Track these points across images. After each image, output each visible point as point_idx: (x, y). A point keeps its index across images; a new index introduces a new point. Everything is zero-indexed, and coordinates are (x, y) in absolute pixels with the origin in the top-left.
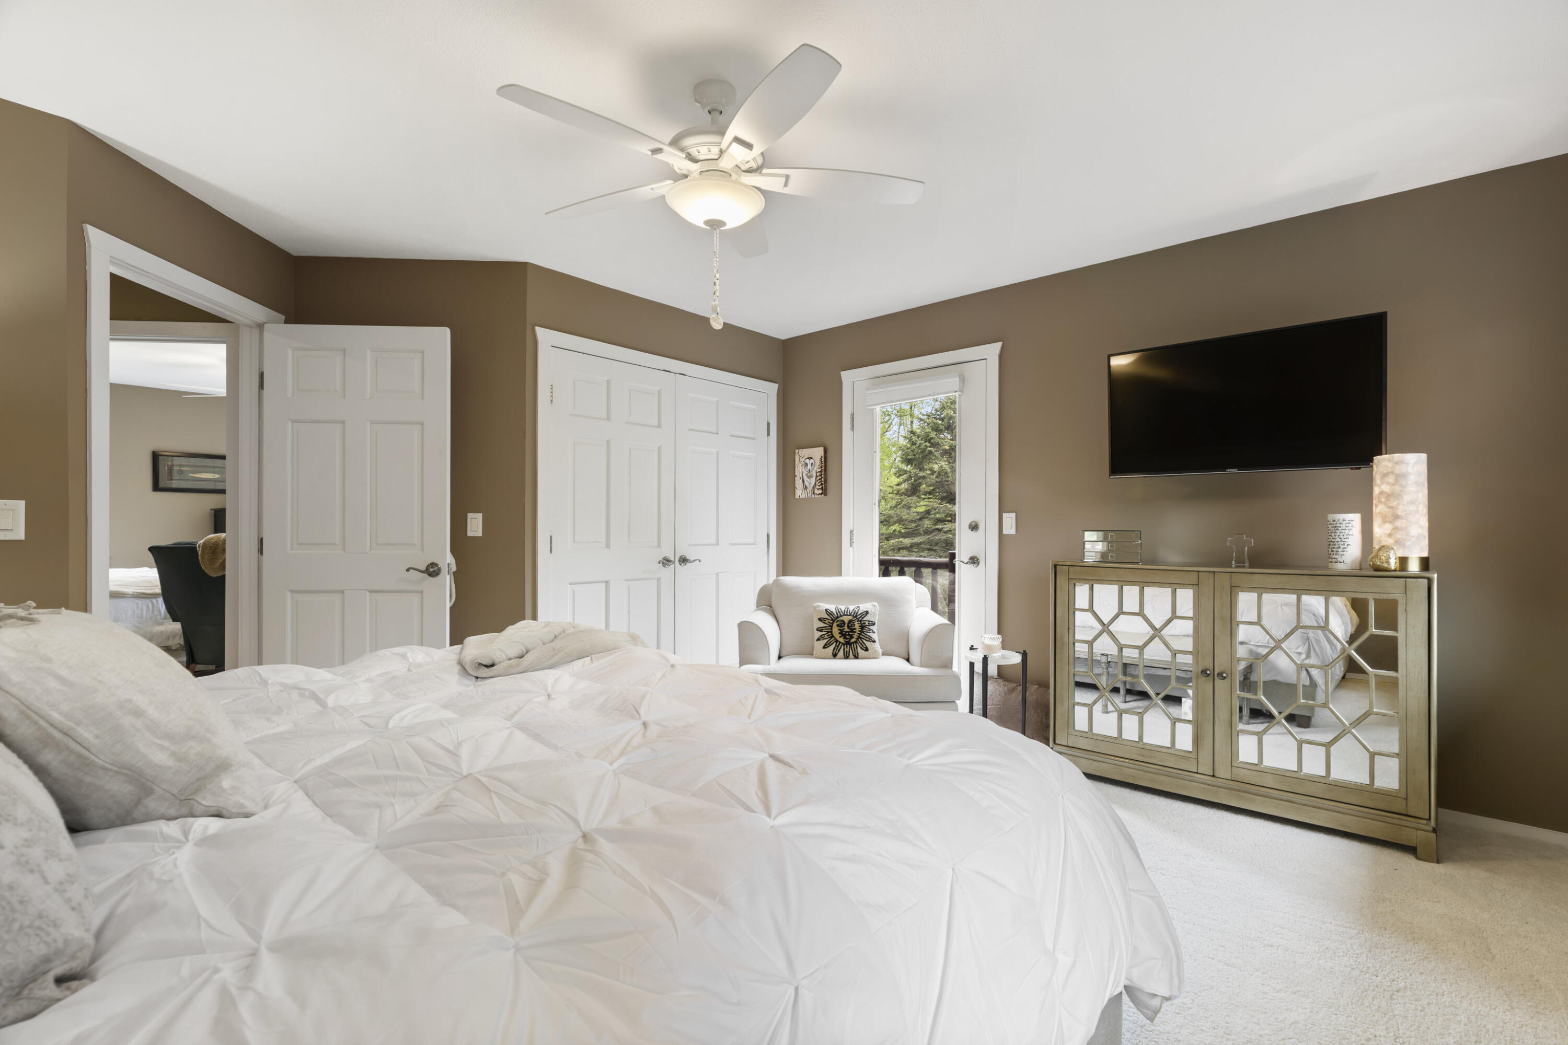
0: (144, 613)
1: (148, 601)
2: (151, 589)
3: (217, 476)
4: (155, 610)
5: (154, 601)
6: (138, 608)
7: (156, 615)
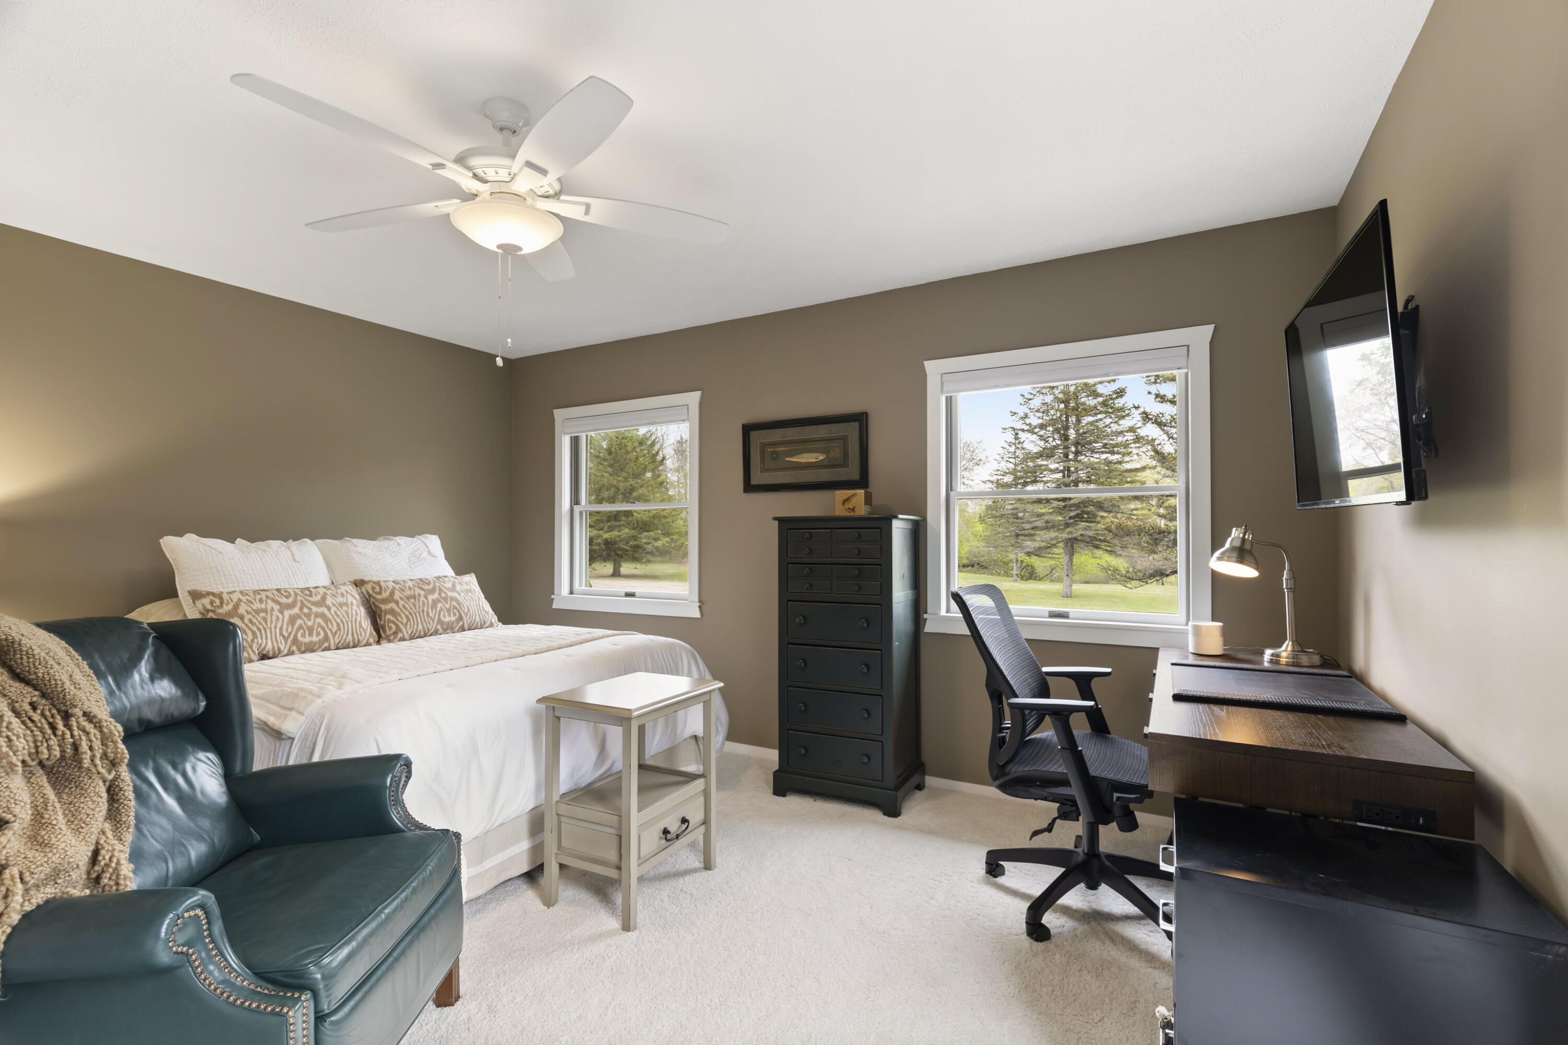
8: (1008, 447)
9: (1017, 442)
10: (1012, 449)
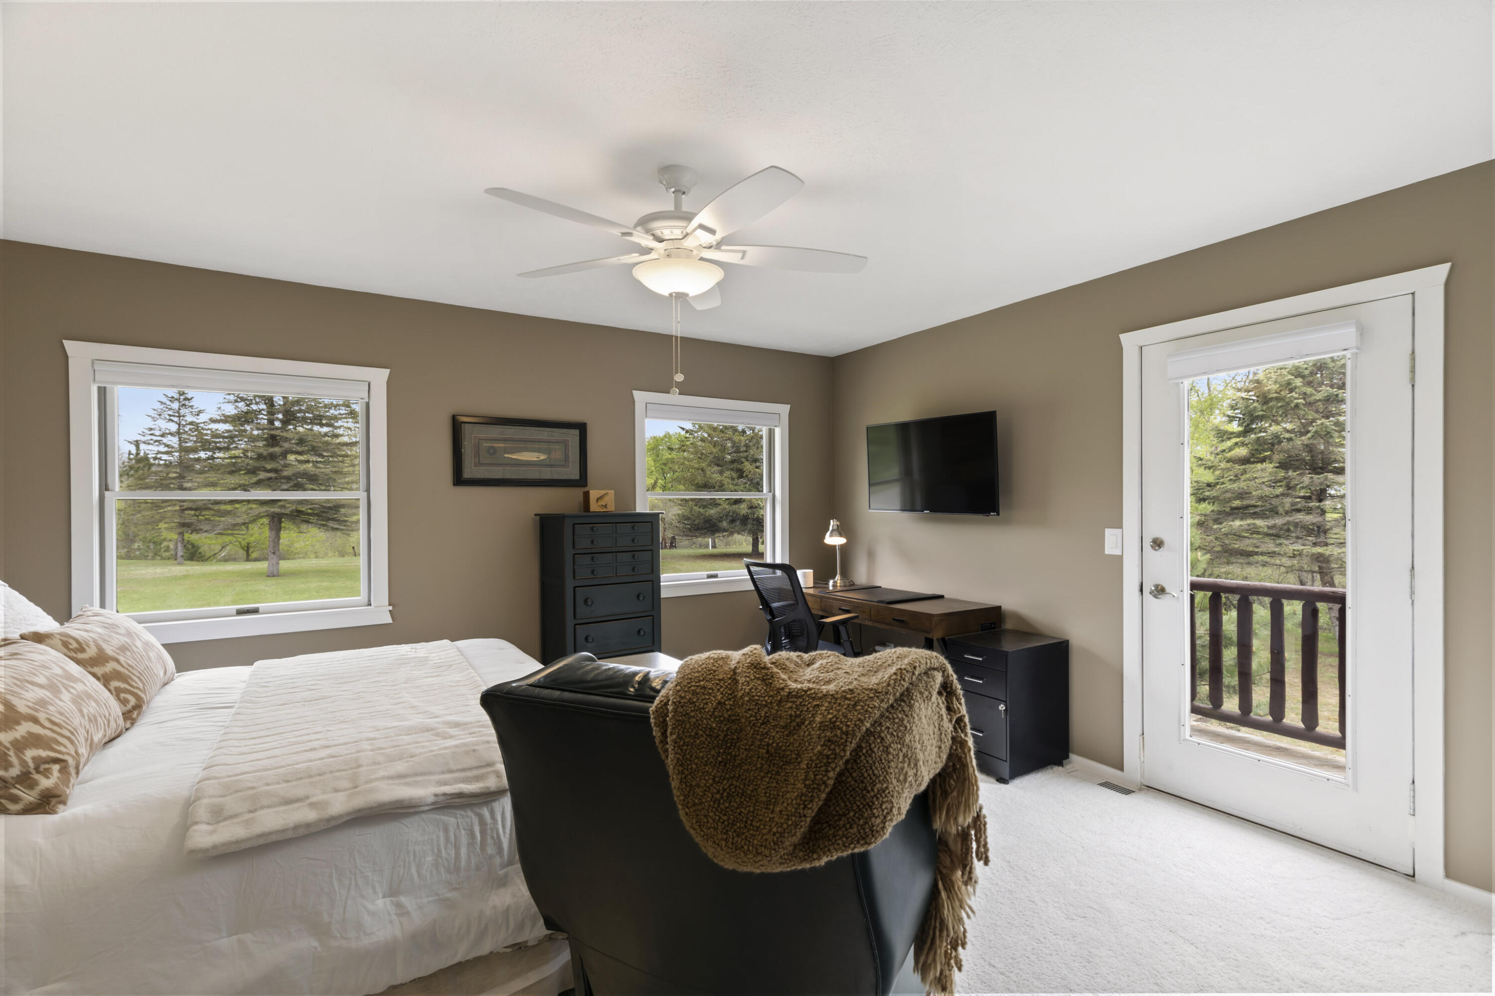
0: (464, 851)
1: (470, 813)
2: (478, 778)
3: (543, 457)
4: (489, 841)
5: (486, 812)
6: (447, 840)
7: (491, 857)
8: (168, 403)
9: (182, 397)
10: (176, 405)
